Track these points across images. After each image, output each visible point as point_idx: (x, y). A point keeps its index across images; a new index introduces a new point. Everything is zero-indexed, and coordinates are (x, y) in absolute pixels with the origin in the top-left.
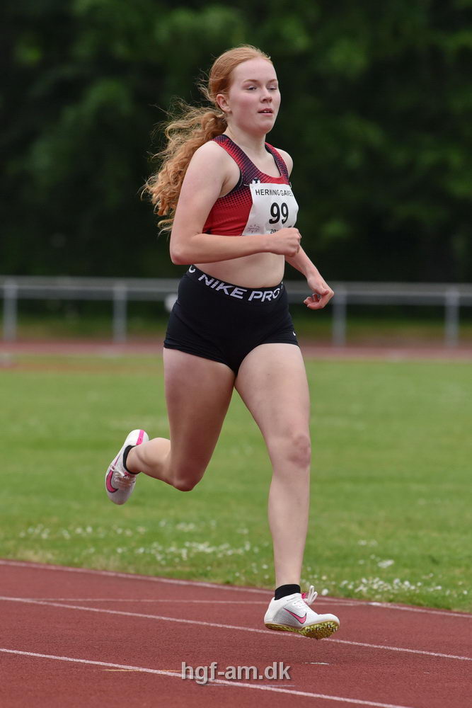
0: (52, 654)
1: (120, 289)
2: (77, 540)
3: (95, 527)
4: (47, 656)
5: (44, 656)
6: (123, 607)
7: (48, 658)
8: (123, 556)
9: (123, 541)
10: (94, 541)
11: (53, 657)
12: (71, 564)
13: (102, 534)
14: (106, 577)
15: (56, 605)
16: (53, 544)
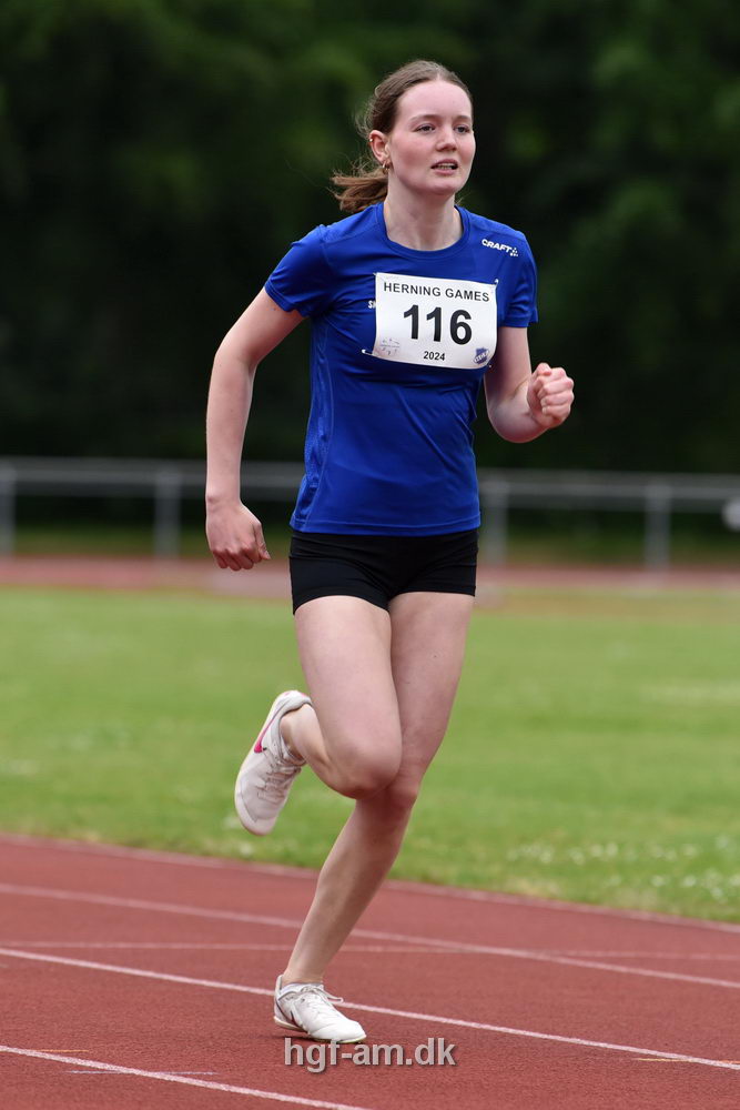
0: (558, 1034)
1: (658, 492)
2: (594, 865)
3: (621, 845)
4: (551, 1037)
5: (546, 1036)
6: (663, 965)
7: (551, 1040)
8: (662, 891)
9: (662, 867)
10: (620, 867)
11: (559, 1038)
12: (585, 901)
13: (631, 855)
14: (637, 922)
15: (563, 961)
16: (561, 870)
